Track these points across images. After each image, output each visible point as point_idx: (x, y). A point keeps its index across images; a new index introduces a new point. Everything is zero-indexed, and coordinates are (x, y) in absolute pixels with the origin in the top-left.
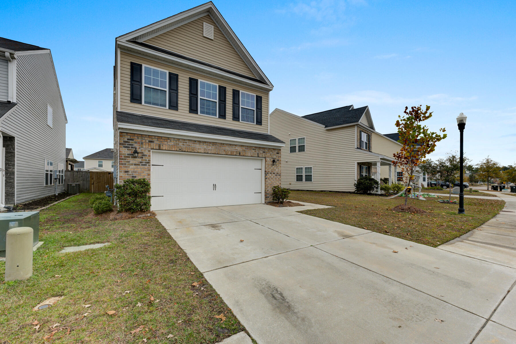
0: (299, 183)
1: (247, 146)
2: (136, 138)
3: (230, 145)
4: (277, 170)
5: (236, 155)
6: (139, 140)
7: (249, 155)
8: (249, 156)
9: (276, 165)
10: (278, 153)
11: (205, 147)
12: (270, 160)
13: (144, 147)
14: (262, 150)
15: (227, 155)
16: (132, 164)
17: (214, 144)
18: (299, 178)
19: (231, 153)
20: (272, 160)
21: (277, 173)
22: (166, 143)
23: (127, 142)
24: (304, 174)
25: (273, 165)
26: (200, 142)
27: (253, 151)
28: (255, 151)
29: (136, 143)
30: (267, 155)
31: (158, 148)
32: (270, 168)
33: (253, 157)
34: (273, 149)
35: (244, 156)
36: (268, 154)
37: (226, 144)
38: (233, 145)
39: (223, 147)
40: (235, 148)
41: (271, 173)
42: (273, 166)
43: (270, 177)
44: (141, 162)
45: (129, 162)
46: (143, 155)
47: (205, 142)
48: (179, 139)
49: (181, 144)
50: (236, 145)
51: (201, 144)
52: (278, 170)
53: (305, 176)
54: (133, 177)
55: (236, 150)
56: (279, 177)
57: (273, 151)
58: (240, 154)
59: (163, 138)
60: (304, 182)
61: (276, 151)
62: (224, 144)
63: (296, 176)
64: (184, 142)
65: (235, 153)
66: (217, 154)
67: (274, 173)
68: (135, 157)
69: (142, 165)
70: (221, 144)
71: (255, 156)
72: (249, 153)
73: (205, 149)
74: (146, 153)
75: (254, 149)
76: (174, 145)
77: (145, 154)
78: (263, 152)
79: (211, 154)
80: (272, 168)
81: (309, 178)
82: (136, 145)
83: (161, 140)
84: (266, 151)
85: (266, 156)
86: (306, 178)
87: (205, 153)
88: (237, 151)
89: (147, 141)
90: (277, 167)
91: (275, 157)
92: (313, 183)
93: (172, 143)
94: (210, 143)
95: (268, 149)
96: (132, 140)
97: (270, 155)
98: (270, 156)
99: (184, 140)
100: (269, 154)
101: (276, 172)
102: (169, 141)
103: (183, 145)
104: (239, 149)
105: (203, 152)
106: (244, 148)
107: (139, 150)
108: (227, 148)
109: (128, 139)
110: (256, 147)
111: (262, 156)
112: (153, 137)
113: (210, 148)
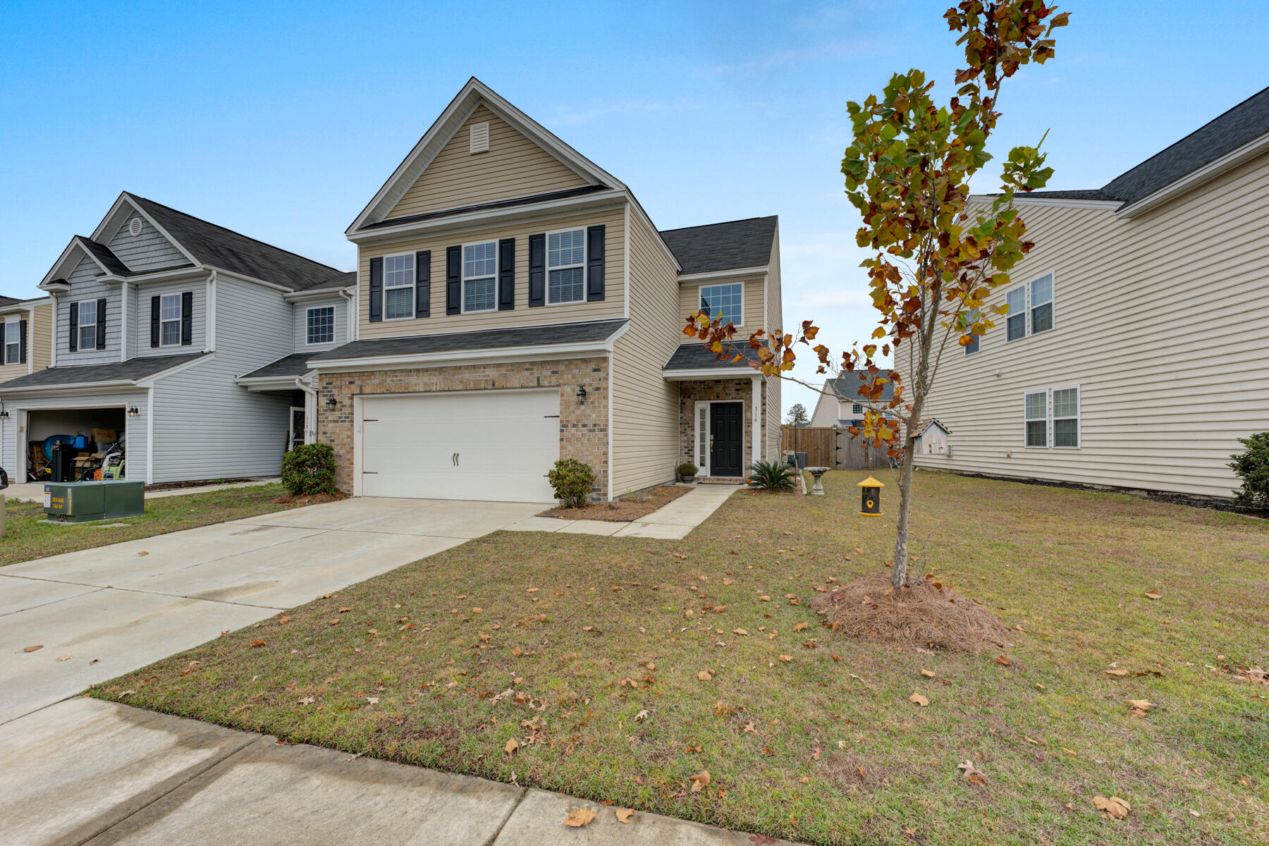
0: (1036, 452)
1: (512, 364)
2: (335, 380)
3: (474, 367)
4: (594, 416)
5: (485, 389)
6: (338, 383)
7: (516, 384)
8: (516, 388)
9: (592, 403)
10: (595, 370)
11: (426, 379)
12: (573, 390)
13: (344, 392)
14: (548, 367)
15: (466, 390)
16: (330, 422)
17: (442, 370)
18: (1035, 434)
19: (475, 384)
20: (578, 390)
21: (595, 425)
22: (369, 382)
23: (326, 388)
24: (1050, 419)
25: (582, 403)
26: (418, 371)
27: (527, 373)
28: (531, 374)
29: (335, 387)
30: (563, 379)
31: (359, 392)
32: (573, 412)
33: (527, 387)
34: (583, 360)
35: (503, 388)
36: (565, 376)
37: (467, 367)
38: (479, 367)
39: (458, 374)
40: (484, 372)
41: (574, 426)
42: (583, 407)
43: (573, 435)
44: (340, 417)
45: (327, 418)
46: (343, 406)
47: (427, 370)
48: (386, 372)
49: (389, 380)
50: (485, 367)
51: (421, 374)
52: (597, 417)
53: (1052, 425)
54: (331, 441)
55: (484, 376)
56: (600, 436)
57: (583, 366)
58: (494, 385)
59: (366, 374)
60: (1051, 451)
61: (593, 366)
62: (460, 368)
63: (1025, 426)
64: (393, 376)
65: (483, 385)
66: (448, 392)
67: (584, 426)
68: (333, 410)
69: (342, 421)
70: (456, 368)
71: (531, 385)
72: (515, 380)
73: (425, 384)
74: (347, 402)
75: (527, 369)
76: (380, 384)
77: (344, 403)
78: (553, 373)
79: (436, 391)
80: (578, 412)
81: (1067, 434)
82: (335, 392)
83: (364, 378)
84: (561, 368)
85: (561, 381)
86: (1057, 435)
87: (426, 391)
88: (486, 380)
89: (347, 383)
90: (594, 407)
91: (586, 381)
92: (1084, 451)
93: (377, 381)
94: (435, 370)
95: (566, 363)
96: (331, 384)
97: (574, 377)
98: (574, 381)
99: (394, 371)
100: (570, 376)
101: (590, 423)
102: (373, 377)
103: (393, 381)
104: (492, 373)
105: (422, 390)
106: (503, 371)
107: (338, 399)
108: (467, 376)
109: (327, 384)
110: (532, 364)
111: (550, 382)
112: (354, 375)
113: (434, 380)
